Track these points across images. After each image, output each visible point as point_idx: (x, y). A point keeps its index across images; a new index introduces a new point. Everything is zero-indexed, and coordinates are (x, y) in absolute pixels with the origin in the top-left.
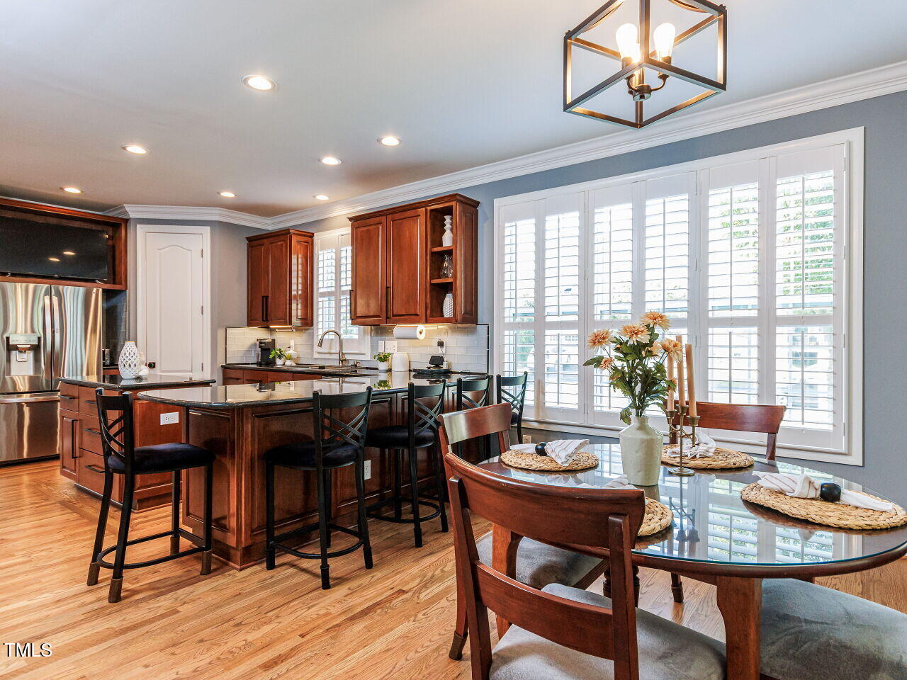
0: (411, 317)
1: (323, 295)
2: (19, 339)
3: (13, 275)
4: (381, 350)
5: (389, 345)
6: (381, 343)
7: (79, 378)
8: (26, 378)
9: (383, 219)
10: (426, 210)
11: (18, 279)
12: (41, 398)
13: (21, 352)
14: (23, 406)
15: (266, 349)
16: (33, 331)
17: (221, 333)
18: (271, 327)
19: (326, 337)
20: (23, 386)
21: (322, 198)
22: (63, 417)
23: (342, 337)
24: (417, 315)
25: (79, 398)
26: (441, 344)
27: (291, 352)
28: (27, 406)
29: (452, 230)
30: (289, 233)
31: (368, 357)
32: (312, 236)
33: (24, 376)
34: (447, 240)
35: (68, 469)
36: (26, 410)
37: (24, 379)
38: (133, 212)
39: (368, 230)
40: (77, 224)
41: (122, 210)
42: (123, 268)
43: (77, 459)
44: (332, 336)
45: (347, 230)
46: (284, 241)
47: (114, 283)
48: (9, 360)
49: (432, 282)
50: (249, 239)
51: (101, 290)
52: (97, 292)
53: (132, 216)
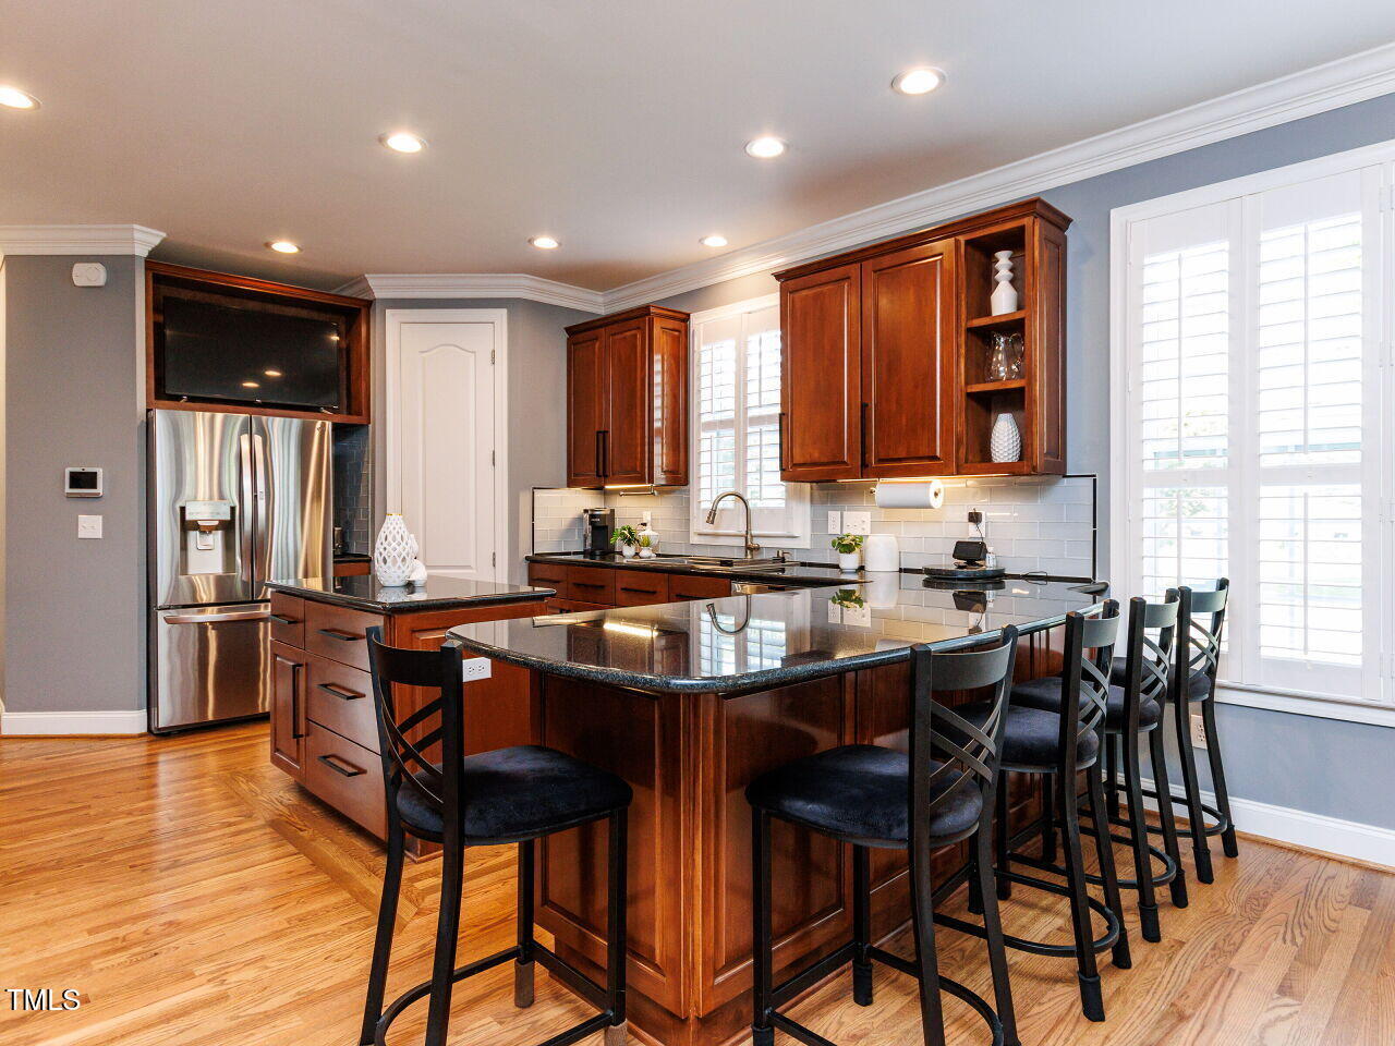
0: (922, 462)
1: (710, 426)
2: (199, 511)
3: (192, 399)
4: (834, 529)
5: (854, 520)
6: (834, 515)
7: (291, 583)
8: (211, 577)
9: (854, 269)
10: (957, 241)
11: (198, 405)
12: (234, 615)
13: (203, 532)
14: (206, 628)
15: (600, 528)
16: (222, 497)
17: (525, 498)
18: (607, 487)
19: (721, 505)
20: (207, 594)
21: (716, 242)
22: (276, 655)
23: (750, 505)
24: (935, 458)
25: (304, 621)
26: (975, 518)
27: (648, 532)
28: (213, 629)
29: (1012, 282)
30: (649, 314)
31: (805, 543)
32: (686, 318)
33: (207, 576)
34: (1003, 301)
35: (282, 753)
36: (212, 635)
37: (208, 579)
38: (380, 287)
39: (816, 297)
40: (291, 311)
41: (361, 286)
42: (364, 386)
43: (302, 740)
44: (729, 503)
45: (773, 300)
46: (639, 328)
47: (349, 413)
48: (184, 547)
49: (969, 391)
50: (572, 331)
51: (329, 425)
52: (323, 427)
53: (378, 294)
